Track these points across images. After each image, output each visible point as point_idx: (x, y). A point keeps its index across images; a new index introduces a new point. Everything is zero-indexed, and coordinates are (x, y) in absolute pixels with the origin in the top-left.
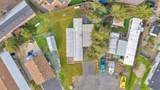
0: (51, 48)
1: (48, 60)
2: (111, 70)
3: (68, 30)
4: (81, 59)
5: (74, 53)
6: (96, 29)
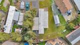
1: (59, 10)
2: (23, 3)
3: (47, 27)
4: (39, 9)
5: (44, 14)
6: (30, 27)
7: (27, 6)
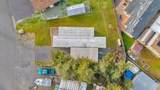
0: (71, 8)
1: (56, 5)
2: (40, 82)
3: (92, 30)
4: (54, 45)
6: (92, 65)
7: (45, 71)
